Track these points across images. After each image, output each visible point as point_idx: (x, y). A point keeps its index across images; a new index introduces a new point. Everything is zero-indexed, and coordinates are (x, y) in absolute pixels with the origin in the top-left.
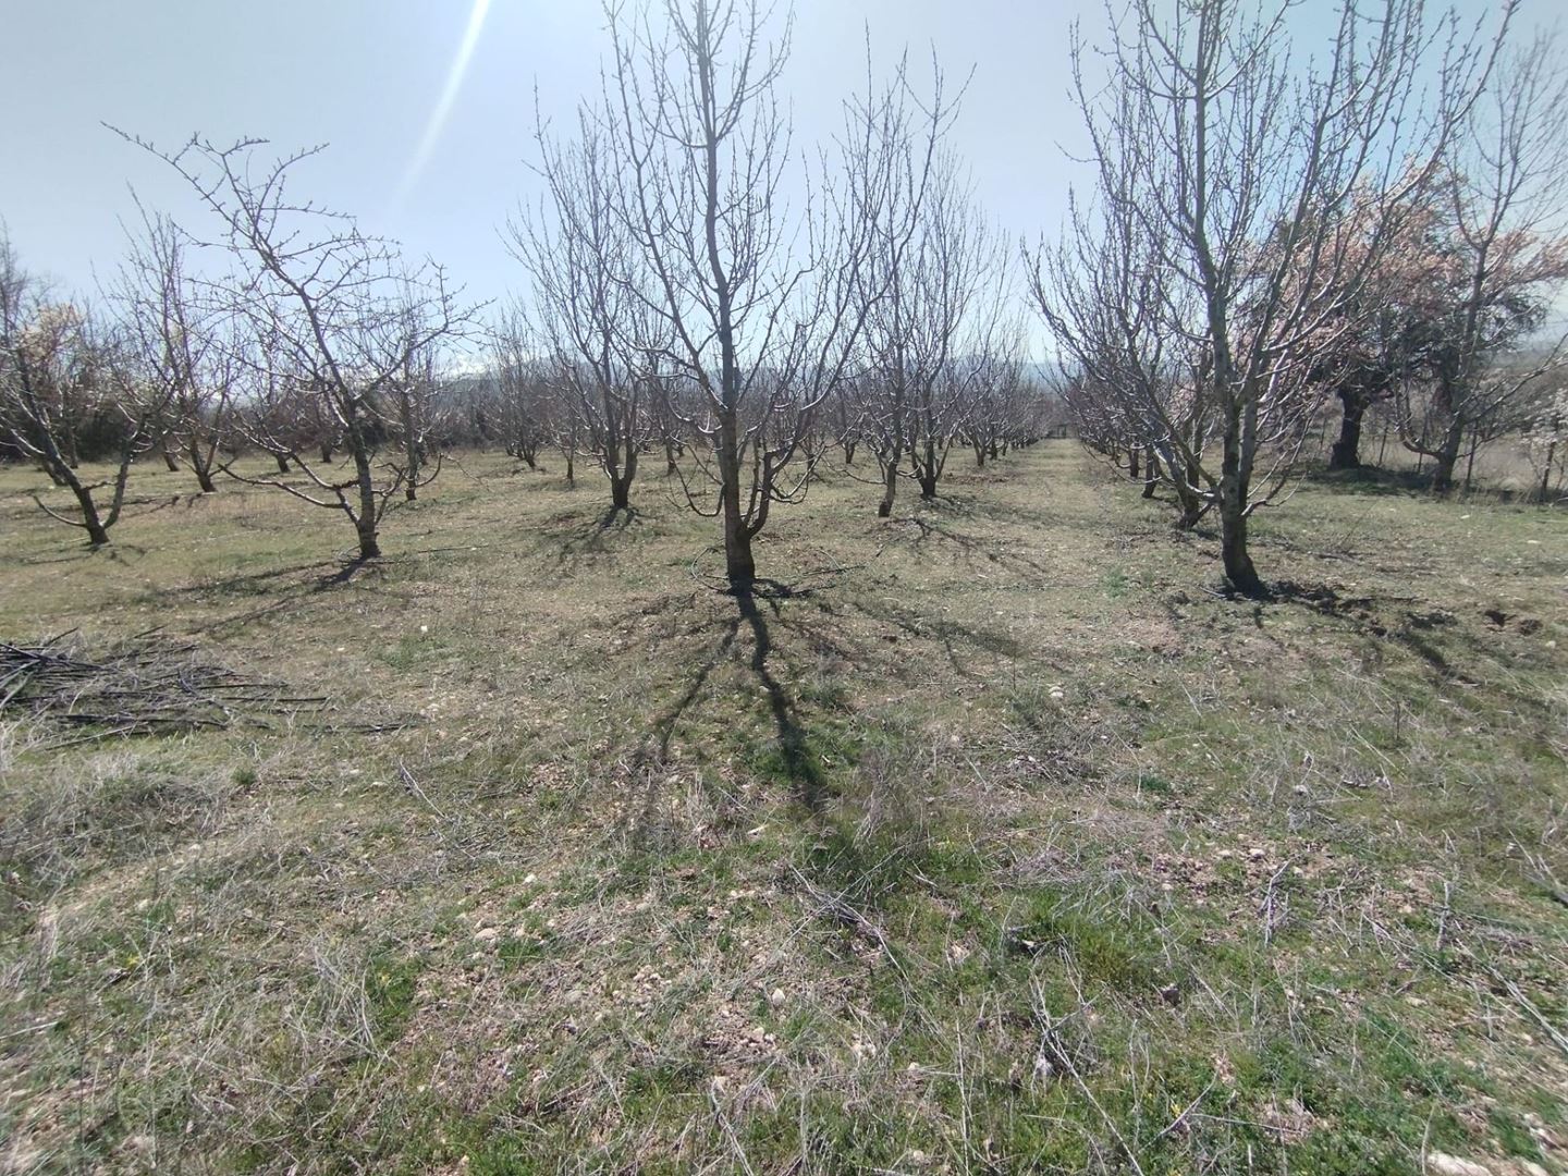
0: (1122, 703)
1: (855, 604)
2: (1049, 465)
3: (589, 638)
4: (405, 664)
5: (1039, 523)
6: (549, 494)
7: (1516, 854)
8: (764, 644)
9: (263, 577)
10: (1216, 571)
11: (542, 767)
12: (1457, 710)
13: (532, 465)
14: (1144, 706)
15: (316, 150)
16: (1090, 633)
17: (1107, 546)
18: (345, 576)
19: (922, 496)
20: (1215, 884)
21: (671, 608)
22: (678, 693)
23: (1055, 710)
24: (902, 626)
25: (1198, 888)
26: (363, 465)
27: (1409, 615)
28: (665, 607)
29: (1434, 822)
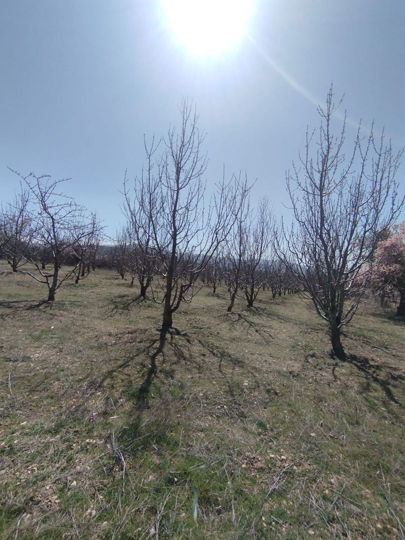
0: (268, 391)
1: (199, 341)
2: (298, 301)
3: (105, 339)
4: (37, 339)
5: (282, 321)
6: (122, 288)
7: (380, 476)
8: (160, 350)
9: (13, 302)
10: (329, 347)
11: (56, 382)
12: (386, 414)
13: (123, 277)
14: (276, 394)
15: (68, 179)
16: (273, 363)
17: (301, 332)
18: (38, 306)
19: (247, 306)
20: (262, 468)
21: (137, 333)
22: (120, 362)
23: (242, 390)
24: (210, 351)
25: (255, 469)
26: (56, 271)
27: (391, 374)
28: (135, 332)
29: (355, 457)
